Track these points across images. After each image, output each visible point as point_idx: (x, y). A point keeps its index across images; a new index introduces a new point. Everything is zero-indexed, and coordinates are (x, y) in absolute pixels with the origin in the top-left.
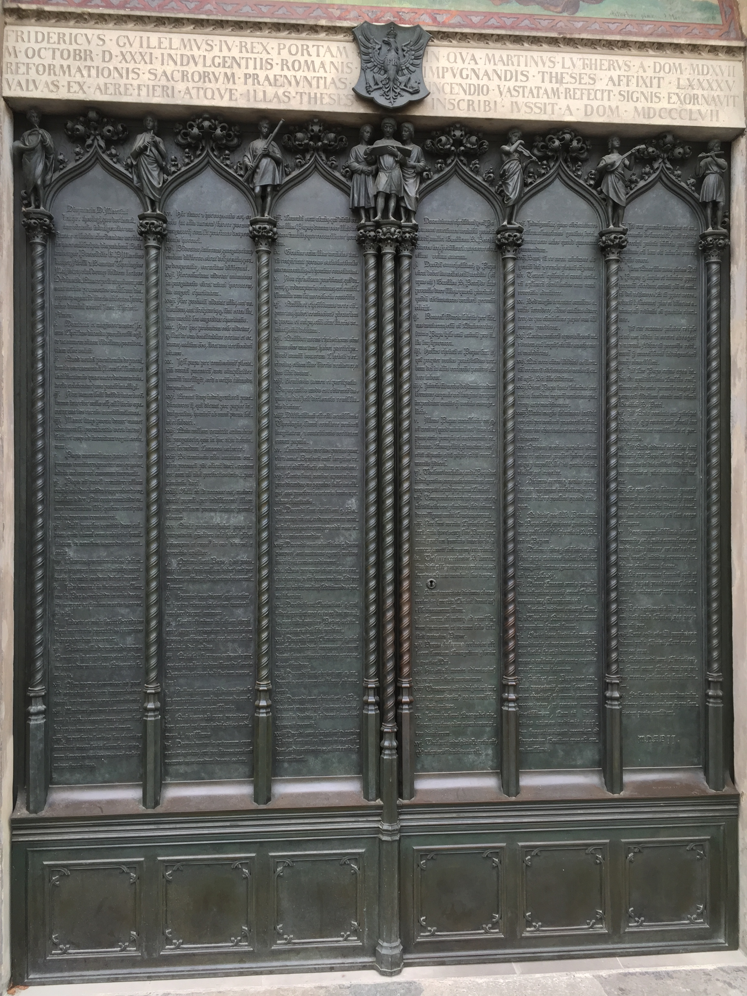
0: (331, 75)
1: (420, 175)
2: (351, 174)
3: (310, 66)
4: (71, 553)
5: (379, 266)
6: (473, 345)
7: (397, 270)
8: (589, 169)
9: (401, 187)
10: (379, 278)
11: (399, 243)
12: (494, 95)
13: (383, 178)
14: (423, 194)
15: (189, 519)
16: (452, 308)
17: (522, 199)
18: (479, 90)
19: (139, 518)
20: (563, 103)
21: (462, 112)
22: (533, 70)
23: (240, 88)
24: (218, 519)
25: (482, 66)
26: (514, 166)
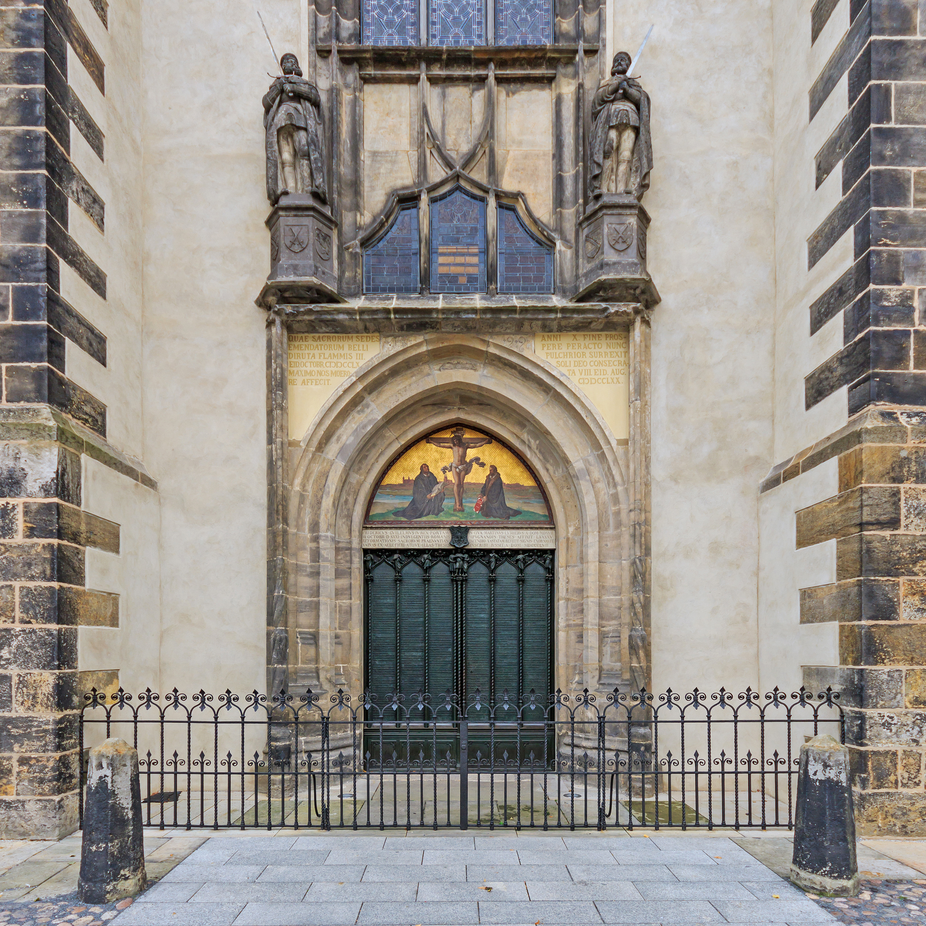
0: (444, 539)
1: (468, 562)
2: (449, 562)
3: (438, 537)
4: (377, 663)
5: (457, 587)
6: (483, 606)
7: (462, 588)
8: (515, 559)
9: (463, 566)
10: (457, 590)
11: (462, 581)
12: (487, 542)
13: (458, 564)
14: (468, 567)
15: (406, 654)
16: (477, 597)
17: (496, 568)
18: (483, 541)
19: (394, 653)
20: (505, 543)
21: (478, 547)
22: (497, 535)
23: (421, 543)
24: (414, 654)
25: (483, 535)
26: (493, 560)
